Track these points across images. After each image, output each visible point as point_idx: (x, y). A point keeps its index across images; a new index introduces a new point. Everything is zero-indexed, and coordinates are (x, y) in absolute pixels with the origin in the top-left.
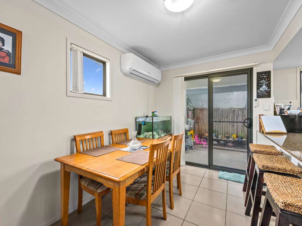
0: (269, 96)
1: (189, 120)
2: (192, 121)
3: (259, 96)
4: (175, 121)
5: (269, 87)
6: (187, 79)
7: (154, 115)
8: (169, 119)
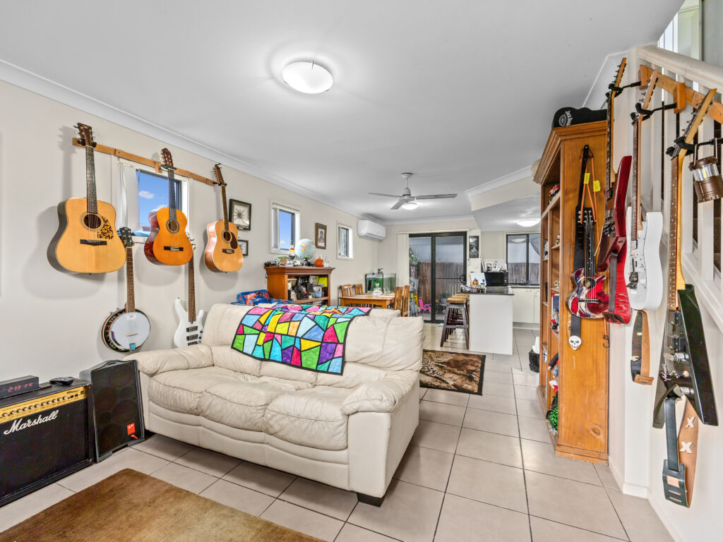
0: (477, 257)
1: (412, 279)
2: (416, 282)
3: (470, 257)
4: (400, 278)
5: (478, 249)
6: (411, 236)
7: (380, 272)
8: (393, 276)
